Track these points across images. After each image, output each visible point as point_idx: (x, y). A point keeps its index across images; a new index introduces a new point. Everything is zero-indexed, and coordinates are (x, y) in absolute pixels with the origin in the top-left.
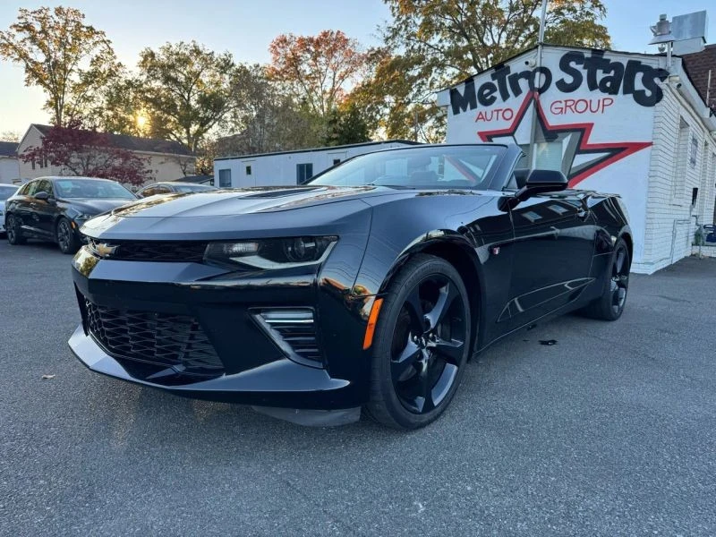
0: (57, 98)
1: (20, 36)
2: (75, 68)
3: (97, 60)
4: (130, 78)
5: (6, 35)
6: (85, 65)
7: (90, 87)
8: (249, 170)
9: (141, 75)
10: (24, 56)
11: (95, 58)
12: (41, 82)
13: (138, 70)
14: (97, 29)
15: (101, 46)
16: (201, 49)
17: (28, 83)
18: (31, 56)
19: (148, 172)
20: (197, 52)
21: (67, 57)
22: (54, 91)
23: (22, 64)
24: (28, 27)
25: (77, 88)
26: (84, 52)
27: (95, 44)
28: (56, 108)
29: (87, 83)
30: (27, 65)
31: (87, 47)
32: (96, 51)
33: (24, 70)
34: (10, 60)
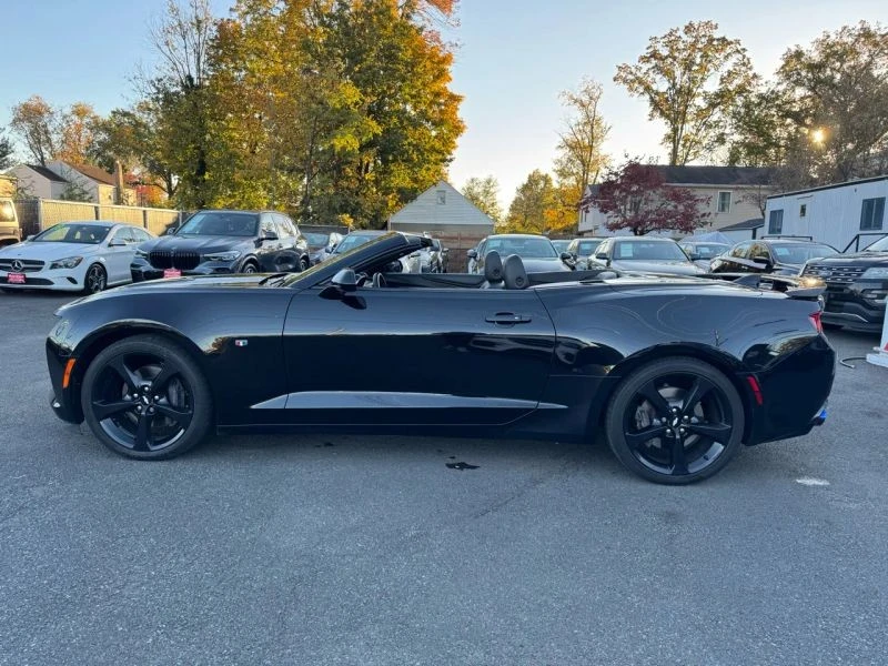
0: (675, 131)
1: (645, 67)
2: (700, 90)
3: (729, 76)
4: (763, 90)
5: (633, 70)
6: (712, 85)
7: (717, 109)
8: (803, 210)
9: (779, 84)
10: (648, 89)
11: (725, 75)
12: (662, 114)
13: (776, 79)
14: (729, 38)
15: (735, 58)
16: (873, 29)
17: (652, 115)
18: (654, 87)
19: (704, 215)
20: (867, 34)
21: (692, 80)
22: (674, 121)
23: (647, 97)
24: (654, 55)
25: (701, 114)
26: (712, 70)
27: (726, 57)
28: (674, 141)
29: (713, 105)
30: (651, 98)
31: (717, 62)
32: (728, 66)
33: (648, 104)
34: (636, 95)
